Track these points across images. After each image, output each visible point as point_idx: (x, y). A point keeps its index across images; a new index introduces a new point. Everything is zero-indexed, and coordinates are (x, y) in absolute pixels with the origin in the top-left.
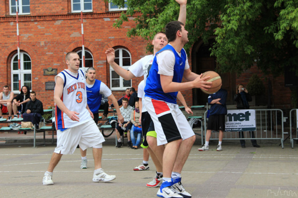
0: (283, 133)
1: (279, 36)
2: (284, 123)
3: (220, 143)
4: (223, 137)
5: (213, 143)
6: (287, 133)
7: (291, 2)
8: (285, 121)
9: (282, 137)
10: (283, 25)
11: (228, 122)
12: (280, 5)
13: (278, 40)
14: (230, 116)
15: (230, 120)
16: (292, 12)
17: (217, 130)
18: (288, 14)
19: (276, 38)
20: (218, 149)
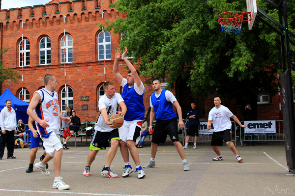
0: (236, 137)
1: (231, 75)
2: (236, 130)
3: (195, 144)
4: (197, 140)
5: (191, 144)
6: (238, 137)
7: (237, 54)
8: (237, 129)
9: (235, 140)
10: (233, 68)
11: (200, 130)
12: (229, 55)
13: (230, 77)
14: (201, 126)
15: (202, 129)
16: (238, 60)
17: (193, 135)
18: (236, 61)
19: (229, 76)
20: (194, 148)
